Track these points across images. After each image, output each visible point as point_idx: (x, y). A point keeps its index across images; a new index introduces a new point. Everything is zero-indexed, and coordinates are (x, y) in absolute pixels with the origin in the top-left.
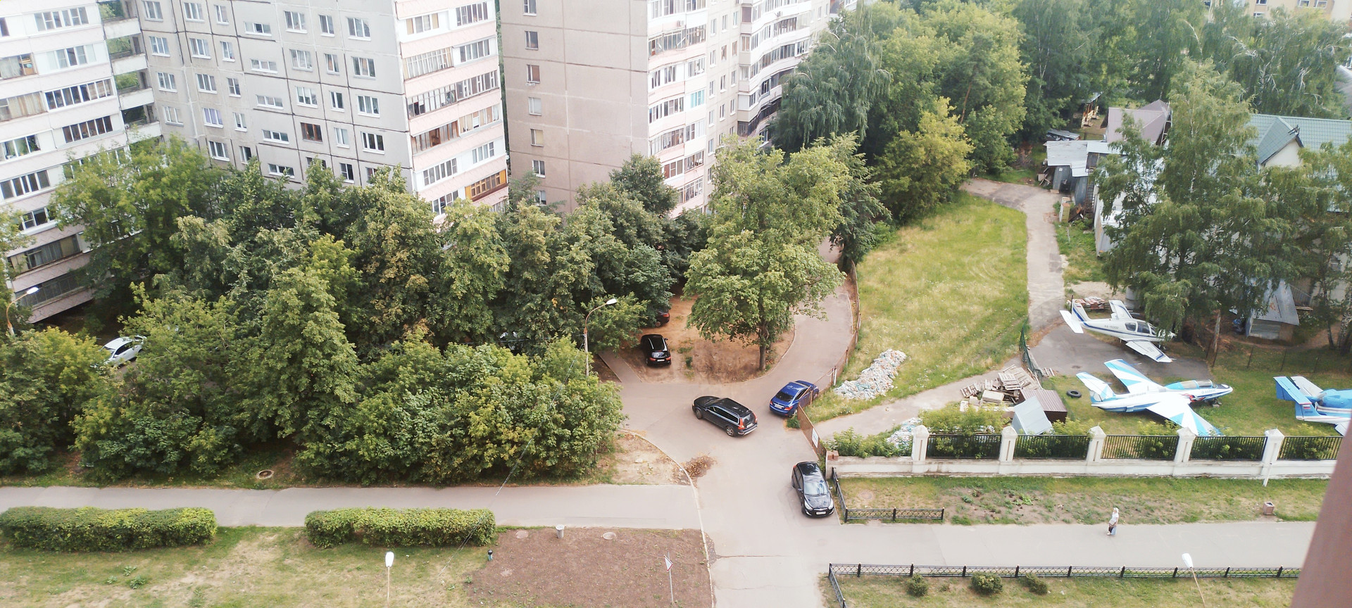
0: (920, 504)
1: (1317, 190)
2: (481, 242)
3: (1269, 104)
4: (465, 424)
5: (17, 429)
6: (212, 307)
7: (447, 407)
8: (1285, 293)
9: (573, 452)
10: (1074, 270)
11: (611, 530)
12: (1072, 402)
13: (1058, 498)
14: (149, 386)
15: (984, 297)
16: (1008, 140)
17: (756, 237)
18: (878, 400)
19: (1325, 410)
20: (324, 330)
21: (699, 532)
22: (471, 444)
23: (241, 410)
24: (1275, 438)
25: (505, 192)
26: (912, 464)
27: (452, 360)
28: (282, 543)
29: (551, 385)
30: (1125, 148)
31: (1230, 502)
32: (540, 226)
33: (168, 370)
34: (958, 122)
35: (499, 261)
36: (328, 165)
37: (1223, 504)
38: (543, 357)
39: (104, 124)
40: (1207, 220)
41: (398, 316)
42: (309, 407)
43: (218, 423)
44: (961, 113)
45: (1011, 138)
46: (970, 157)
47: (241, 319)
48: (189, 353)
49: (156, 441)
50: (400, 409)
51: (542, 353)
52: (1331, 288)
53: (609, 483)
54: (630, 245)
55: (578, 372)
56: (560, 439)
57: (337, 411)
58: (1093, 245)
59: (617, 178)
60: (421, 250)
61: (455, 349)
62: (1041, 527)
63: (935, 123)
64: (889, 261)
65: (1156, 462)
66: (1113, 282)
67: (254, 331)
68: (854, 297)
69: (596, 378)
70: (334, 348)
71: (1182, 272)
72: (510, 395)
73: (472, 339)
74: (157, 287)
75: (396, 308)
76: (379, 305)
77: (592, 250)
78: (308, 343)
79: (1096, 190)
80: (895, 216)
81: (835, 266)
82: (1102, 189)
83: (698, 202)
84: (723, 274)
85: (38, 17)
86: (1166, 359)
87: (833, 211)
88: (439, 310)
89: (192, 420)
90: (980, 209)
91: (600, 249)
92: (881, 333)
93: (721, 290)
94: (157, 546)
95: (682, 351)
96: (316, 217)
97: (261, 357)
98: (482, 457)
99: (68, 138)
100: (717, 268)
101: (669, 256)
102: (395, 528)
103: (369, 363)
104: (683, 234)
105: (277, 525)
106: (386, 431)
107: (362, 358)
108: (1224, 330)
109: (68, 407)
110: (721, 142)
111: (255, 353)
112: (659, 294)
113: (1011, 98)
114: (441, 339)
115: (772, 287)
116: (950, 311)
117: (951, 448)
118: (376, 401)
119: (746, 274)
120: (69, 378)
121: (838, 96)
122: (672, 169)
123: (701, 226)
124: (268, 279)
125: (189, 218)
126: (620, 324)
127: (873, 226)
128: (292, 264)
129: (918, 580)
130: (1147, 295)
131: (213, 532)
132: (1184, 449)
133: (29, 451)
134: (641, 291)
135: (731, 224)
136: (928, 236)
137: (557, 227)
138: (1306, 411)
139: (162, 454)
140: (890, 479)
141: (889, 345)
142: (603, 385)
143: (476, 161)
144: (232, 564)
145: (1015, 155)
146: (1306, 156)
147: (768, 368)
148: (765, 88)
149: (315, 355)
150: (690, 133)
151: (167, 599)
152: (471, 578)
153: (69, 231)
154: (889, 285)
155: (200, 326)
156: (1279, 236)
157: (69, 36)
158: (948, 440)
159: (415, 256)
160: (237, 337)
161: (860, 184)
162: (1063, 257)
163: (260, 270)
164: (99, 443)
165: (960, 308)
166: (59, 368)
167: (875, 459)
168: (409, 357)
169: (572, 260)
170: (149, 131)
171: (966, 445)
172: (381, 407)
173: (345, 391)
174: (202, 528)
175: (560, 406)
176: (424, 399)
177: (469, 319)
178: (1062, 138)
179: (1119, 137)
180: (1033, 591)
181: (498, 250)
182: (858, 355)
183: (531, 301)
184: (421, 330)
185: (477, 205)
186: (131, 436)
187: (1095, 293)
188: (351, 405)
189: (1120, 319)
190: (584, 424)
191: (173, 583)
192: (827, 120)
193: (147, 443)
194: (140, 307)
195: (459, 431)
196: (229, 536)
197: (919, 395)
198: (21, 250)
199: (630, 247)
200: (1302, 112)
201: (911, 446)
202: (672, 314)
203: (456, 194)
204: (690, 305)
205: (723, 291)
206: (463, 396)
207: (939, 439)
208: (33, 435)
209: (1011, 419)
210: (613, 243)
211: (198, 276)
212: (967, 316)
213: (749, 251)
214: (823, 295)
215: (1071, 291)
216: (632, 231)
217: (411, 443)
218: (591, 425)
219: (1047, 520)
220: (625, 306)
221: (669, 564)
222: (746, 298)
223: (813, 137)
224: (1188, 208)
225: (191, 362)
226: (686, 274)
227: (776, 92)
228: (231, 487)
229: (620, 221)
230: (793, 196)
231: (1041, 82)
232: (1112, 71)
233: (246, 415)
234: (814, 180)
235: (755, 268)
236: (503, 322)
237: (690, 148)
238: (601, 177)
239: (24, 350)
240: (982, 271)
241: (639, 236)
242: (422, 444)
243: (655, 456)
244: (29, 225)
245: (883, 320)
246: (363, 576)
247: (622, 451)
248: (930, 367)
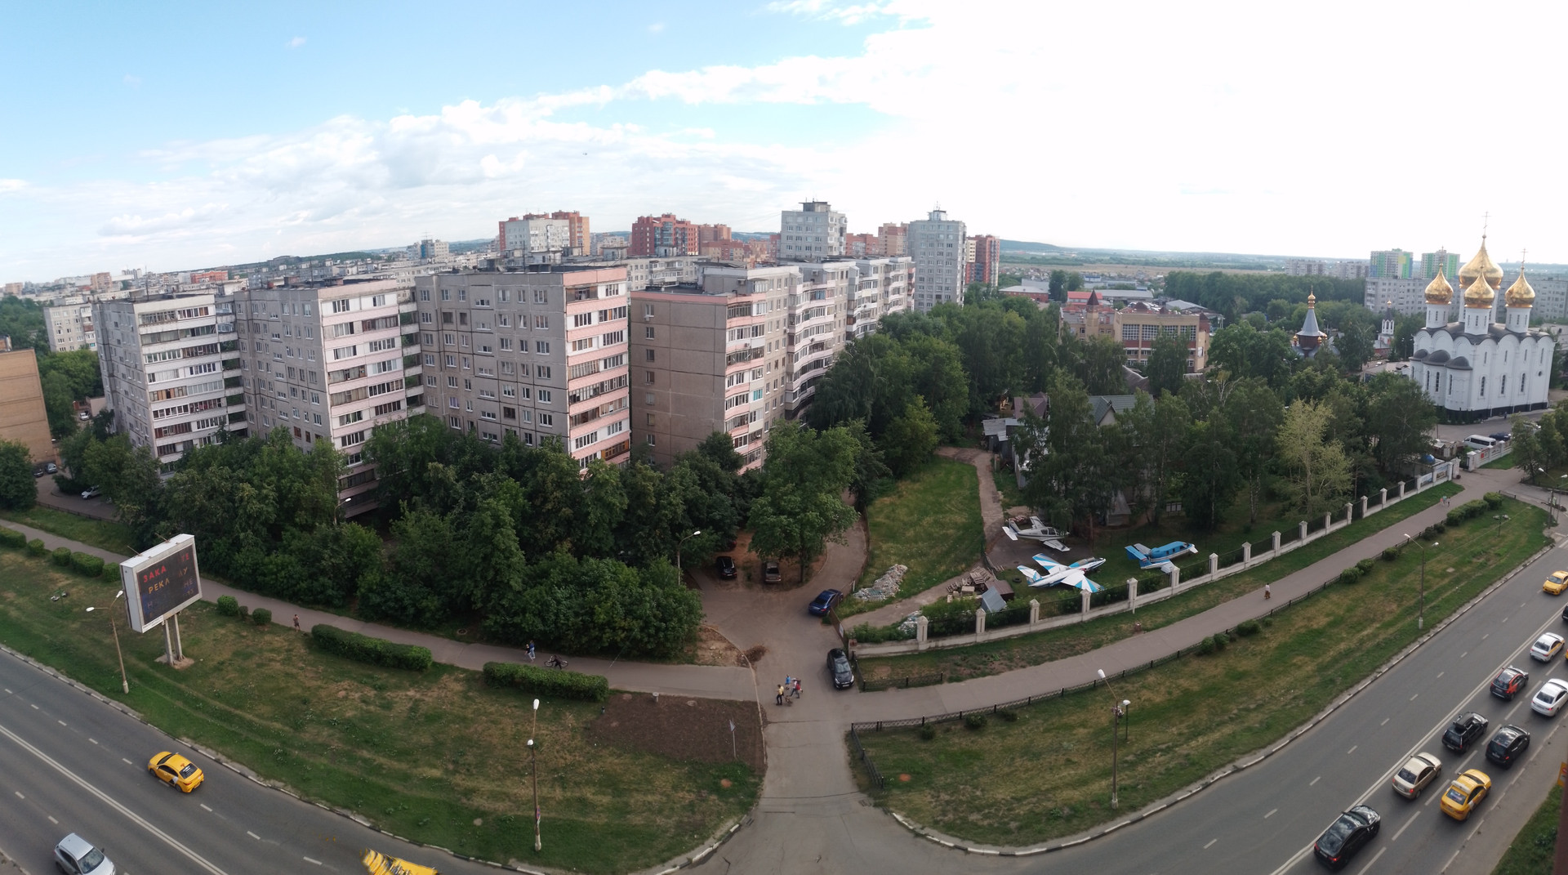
0: (926, 672)
1: (1125, 435)
2: (609, 488)
3: (1097, 390)
4: (592, 613)
5: (330, 578)
6: (443, 520)
7: (581, 599)
8: (1121, 498)
9: (667, 639)
10: (1007, 500)
11: (693, 699)
12: (1017, 586)
13: (1016, 652)
14: (402, 564)
15: (956, 523)
16: (961, 421)
17: (798, 489)
18: (890, 600)
19: (1154, 560)
20: (506, 540)
21: (756, 703)
22: (594, 628)
23: (452, 587)
24: (1133, 582)
25: (628, 455)
26: (918, 644)
27: (585, 568)
28: (467, 680)
29: (653, 590)
30: (1027, 422)
31: (1116, 629)
32: (651, 479)
33: (415, 556)
34: (930, 411)
35: (620, 502)
36: (518, 434)
37: (1113, 632)
38: (648, 570)
39: (396, 406)
40: (1076, 460)
41: (552, 535)
42: (492, 591)
43: (439, 594)
44: (930, 404)
45: (963, 419)
46: (938, 432)
47: (457, 529)
48: (427, 547)
49: (402, 600)
50: (549, 598)
51: (647, 566)
52: (1142, 490)
53: (692, 663)
54: (710, 493)
55: (672, 582)
56: (658, 629)
57: (510, 596)
58: (1016, 483)
59: (702, 447)
60: (570, 491)
61: (588, 560)
62: (1007, 674)
63: (916, 412)
64: (892, 504)
65: (1071, 616)
66: (1030, 506)
67: (464, 537)
68: (866, 529)
69: (685, 587)
70: (512, 554)
71: (1068, 494)
72: (624, 596)
73: (599, 554)
74: (414, 504)
75: (552, 529)
76: (541, 526)
77: (684, 496)
78: (496, 548)
79: (1013, 449)
80: (894, 473)
81: (853, 508)
82: (1017, 448)
83: (757, 464)
84: (774, 514)
85: (371, 344)
86: (1067, 549)
87: (851, 470)
88: (579, 532)
89: (424, 589)
90: (947, 466)
91: (690, 496)
92: (890, 554)
93: (774, 525)
94: (394, 666)
95: (744, 568)
96: (507, 467)
97: (467, 554)
98: (601, 638)
99: (377, 414)
100: (770, 510)
101: (737, 501)
102: (542, 682)
103: (532, 565)
104: (747, 486)
105: (466, 668)
106: (540, 613)
107: (529, 561)
108: (1095, 525)
109: (356, 570)
110: (774, 423)
111: (463, 551)
112: (730, 528)
113: (960, 394)
114: (579, 552)
115: (811, 524)
116: (935, 535)
117: (944, 629)
118: (536, 591)
119: (791, 514)
120: (359, 553)
121: (853, 394)
122: (739, 442)
123: (759, 480)
124: (476, 505)
125: (435, 464)
126: (702, 549)
127: (879, 481)
128: (489, 496)
129: (929, 728)
130: (1051, 511)
131: (429, 664)
132: (1086, 603)
133: (335, 593)
134: (717, 526)
135: (781, 480)
136: (917, 486)
137: (662, 481)
138: (1146, 564)
139: (404, 608)
140: (902, 656)
141: (895, 562)
142: (690, 592)
143: (609, 434)
144: (439, 688)
145: (966, 430)
146: (1117, 417)
147: (807, 581)
148: (803, 388)
149: (499, 557)
150: (753, 417)
151: (396, 703)
152: (589, 725)
153: (370, 467)
154: (893, 520)
155: (436, 531)
156: (1112, 465)
157: (384, 355)
158: (942, 624)
159: (566, 496)
160: (454, 540)
161: (868, 453)
162: (1000, 492)
163: (471, 499)
164: (370, 595)
165: (941, 533)
166: (354, 547)
167: (890, 643)
168: (558, 563)
169: (670, 504)
170: (421, 410)
171: (954, 625)
172: (538, 596)
173: (516, 583)
174: (423, 661)
175: (659, 605)
176: (566, 593)
177: (599, 540)
178: (991, 418)
179: (1022, 415)
180: (1008, 720)
181: (621, 494)
182: (871, 569)
183: (642, 530)
184: (567, 545)
185: (608, 463)
186: (387, 594)
187: (1021, 513)
188: (519, 592)
189: (1037, 528)
190: (675, 619)
191: (401, 693)
192: (846, 410)
193: (398, 600)
194: (403, 514)
195: (587, 618)
196: (441, 669)
197: (920, 595)
198: (346, 476)
199: (710, 495)
200: (1112, 393)
201: (916, 631)
202: (738, 542)
203: (595, 455)
204: (751, 536)
205: (774, 526)
206: (591, 594)
207: (935, 624)
208: (338, 584)
209: (981, 603)
210: (699, 492)
211: (437, 500)
212: (946, 537)
213: (793, 498)
214: (845, 528)
215: (1007, 514)
216: (712, 484)
217: (555, 622)
218: (680, 620)
219: (1010, 669)
220: (706, 536)
221: (733, 727)
222: (791, 531)
223: (837, 420)
224: (1065, 455)
225: (428, 553)
226: (749, 514)
227: (811, 390)
228: (443, 637)
229: (705, 476)
230: (824, 460)
231: (977, 384)
232: (1013, 375)
233: (454, 591)
234: (836, 449)
235: (797, 510)
236: (621, 543)
237: (754, 427)
238: (691, 446)
239: (340, 533)
240: (953, 506)
241: (717, 487)
242: (563, 624)
243: (724, 645)
244: (352, 462)
245: (891, 544)
246: (518, 713)
247: (701, 640)
248: (926, 575)
